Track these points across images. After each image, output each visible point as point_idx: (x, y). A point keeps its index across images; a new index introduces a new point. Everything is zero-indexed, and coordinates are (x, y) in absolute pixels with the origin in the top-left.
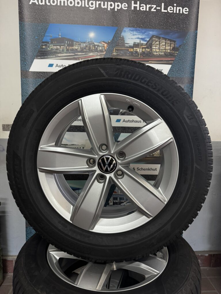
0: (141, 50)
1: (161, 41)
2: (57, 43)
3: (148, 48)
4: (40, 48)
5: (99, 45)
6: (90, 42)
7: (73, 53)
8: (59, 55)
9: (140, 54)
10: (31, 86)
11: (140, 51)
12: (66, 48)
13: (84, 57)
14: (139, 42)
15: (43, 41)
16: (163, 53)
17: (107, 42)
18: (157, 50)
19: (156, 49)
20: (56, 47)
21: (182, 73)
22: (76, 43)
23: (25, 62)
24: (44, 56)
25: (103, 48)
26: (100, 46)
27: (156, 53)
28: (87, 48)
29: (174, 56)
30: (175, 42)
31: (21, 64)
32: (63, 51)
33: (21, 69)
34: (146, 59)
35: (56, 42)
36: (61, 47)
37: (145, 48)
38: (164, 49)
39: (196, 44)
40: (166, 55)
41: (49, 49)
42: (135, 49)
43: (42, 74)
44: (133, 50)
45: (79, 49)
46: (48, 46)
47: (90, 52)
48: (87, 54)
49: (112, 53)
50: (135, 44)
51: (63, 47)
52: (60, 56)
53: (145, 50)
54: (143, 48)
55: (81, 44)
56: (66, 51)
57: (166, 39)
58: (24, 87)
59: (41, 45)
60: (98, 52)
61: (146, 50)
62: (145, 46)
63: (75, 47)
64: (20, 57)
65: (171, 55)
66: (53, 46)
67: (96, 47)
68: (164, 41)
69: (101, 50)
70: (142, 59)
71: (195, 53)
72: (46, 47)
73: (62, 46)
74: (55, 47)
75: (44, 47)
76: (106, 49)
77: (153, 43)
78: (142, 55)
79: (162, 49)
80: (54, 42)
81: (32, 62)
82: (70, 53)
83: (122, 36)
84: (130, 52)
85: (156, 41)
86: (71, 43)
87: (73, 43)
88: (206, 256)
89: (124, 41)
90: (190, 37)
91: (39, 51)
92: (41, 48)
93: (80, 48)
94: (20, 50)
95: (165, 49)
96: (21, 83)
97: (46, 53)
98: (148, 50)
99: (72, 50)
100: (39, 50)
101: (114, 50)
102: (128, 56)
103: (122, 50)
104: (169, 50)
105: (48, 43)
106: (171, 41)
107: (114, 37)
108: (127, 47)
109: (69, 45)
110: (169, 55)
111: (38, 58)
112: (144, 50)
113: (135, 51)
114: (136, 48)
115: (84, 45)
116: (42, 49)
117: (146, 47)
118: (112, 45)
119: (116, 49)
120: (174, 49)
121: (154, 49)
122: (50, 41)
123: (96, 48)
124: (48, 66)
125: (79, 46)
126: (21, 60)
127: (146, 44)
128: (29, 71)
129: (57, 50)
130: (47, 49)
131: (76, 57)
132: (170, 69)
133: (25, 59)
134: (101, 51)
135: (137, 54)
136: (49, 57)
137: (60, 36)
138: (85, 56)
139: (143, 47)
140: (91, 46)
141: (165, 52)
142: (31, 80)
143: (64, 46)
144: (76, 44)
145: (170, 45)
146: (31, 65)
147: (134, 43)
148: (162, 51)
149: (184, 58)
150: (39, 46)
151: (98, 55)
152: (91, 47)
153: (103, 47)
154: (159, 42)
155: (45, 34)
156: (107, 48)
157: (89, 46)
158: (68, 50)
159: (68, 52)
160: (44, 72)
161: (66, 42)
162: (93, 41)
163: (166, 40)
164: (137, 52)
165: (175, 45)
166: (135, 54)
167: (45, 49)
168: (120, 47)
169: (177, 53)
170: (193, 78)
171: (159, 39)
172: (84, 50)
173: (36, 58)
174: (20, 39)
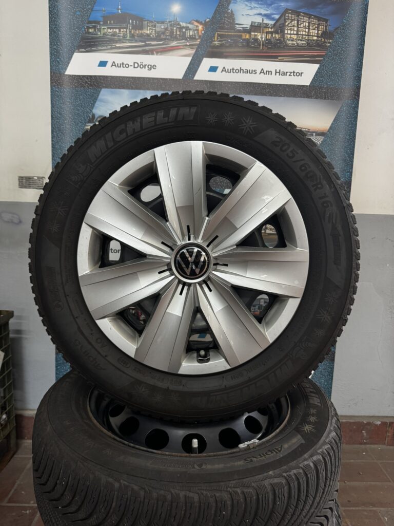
0: (264, 36)
1: (301, 19)
2: (114, 23)
3: (278, 33)
4: (84, 32)
5: (188, 27)
6: (173, 22)
7: (142, 42)
8: (118, 45)
9: (261, 43)
10: (68, 100)
11: (262, 38)
12: (130, 32)
13: (162, 48)
14: (261, 22)
15: (90, 20)
16: (304, 42)
17: (203, 22)
18: (293, 36)
19: (291, 35)
20: (112, 30)
21: (339, 79)
22: (148, 23)
23: (59, 58)
24: (91, 46)
25: (195, 32)
26: (190, 30)
27: (291, 42)
28: (168, 33)
29: (325, 48)
30: (326, 23)
31: (52, 60)
32: (124, 37)
33: (51, 69)
34: (272, 53)
35: (112, 22)
36: (122, 30)
37: (271, 33)
38: (306, 34)
39: (366, 24)
40: (310, 45)
41: (99, 33)
42: (253, 33)
43: (87, 80)
44: (250, 36)
45: (153, 35)
46: (98, 29)
47: (173, 39)
48: (166, 43)
49: (211, 42)
50: (254, 26)
51: (125, 30)
52: (119, 48)
53: (272, 36)
54: (267, 33)
55: (157, 25)
56: (130, 37)
57: (309, 16)
58: (56, 102)
59: (87, 27)
60: (186, 39)
61: (274, 36)
62: (271, 28)
63: (147, 31)
64: (50, 47)
65: (319, 45)
66: (108, 28)
67: (184, 30)
68: (306, 19)
69: (192, 36)
70: (265, 53)
71: (364, 42)
72: (95, 30)
73: (123, 28)
74: (110, 31)
75: (91, 30)
76: (200, 34)
77: (287, 24)
78: (266, 45)
79: (303, 35)
80: (109, 22)
81: (70, 58)
82: (136, 41)
83: (230, 11)
84: (244, 40)
85: (292, 20)
86: (140, 22)
87: (142, 23)
88: (376, 425)
89: (234, 19)
90: (354, 12)
91: (83, 38)
92: (86, 33)
93: (155, 32)
94: (50, 35)
95: (308, 35)
96: (51, 95)
97: (94, 42)
98: (277, 36)
99: (141, 36)
100: (82, 36)
101: (214, 37)
102: (241, 46)
103: (230, 36)
104: (315, 36)
105: (98, 23)
106: (319, 19)
107: (215, 12)
108: (239, 31)
109: (135, 27)
110: (315, 46)
111: (81, 50)
112: (269, 36)
113: (253, 39)
114: (255, 32)
115: (163, 27)
116: (87, 35)
117: (273, 30)
118: (212, 27)
119: (219, 35)
120: (325, 34)
121: (289, 34)
122: (101, 19)
123: (183, 32)
124: (98, 64)
125: (153, 29)
126: (51, 54)
127: (275, 24)
128: (64, 74)
129: (115, 36)
130: (97, 34)
131: (147, 48)
132: (317, 72)
133: (58, 52)
134: (192, 38)
135: (256, 44)
136: (100, 48)
137: (120, 11)
138: (164, 48)
139: (267, 30)
140: (175, 29)
141: (308, 40)
142: (67, 90)
143: (126, 28)
144: (148, 26)
145: (318, 28)
146: (69, 63)
147: (252, 22)
148: (302, 38)
149: (344, 51)
150: (83, 30)
151: (187, 45)
152: (175, 31)
153: (196, 30)
154: (298, 21)
155: (93, 6)
156: (202, 33)
157: (172, 29)
158: (133, 36)
159: (133, 40)
160: (91, 76)
161: (131, 21)
162: (178, 20)
163: (309, 18)
164: (256, 40)
165: (326, 26)
166: (252, 43)
167: (92, 34)
168: (226, 31)
169: (329, 43)
170: (358, 88)
171: (298, 16)
172: (162, 37)
173: (77, 50)
174: (49, 15)
